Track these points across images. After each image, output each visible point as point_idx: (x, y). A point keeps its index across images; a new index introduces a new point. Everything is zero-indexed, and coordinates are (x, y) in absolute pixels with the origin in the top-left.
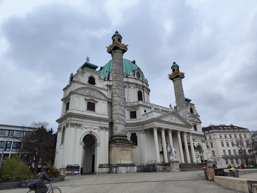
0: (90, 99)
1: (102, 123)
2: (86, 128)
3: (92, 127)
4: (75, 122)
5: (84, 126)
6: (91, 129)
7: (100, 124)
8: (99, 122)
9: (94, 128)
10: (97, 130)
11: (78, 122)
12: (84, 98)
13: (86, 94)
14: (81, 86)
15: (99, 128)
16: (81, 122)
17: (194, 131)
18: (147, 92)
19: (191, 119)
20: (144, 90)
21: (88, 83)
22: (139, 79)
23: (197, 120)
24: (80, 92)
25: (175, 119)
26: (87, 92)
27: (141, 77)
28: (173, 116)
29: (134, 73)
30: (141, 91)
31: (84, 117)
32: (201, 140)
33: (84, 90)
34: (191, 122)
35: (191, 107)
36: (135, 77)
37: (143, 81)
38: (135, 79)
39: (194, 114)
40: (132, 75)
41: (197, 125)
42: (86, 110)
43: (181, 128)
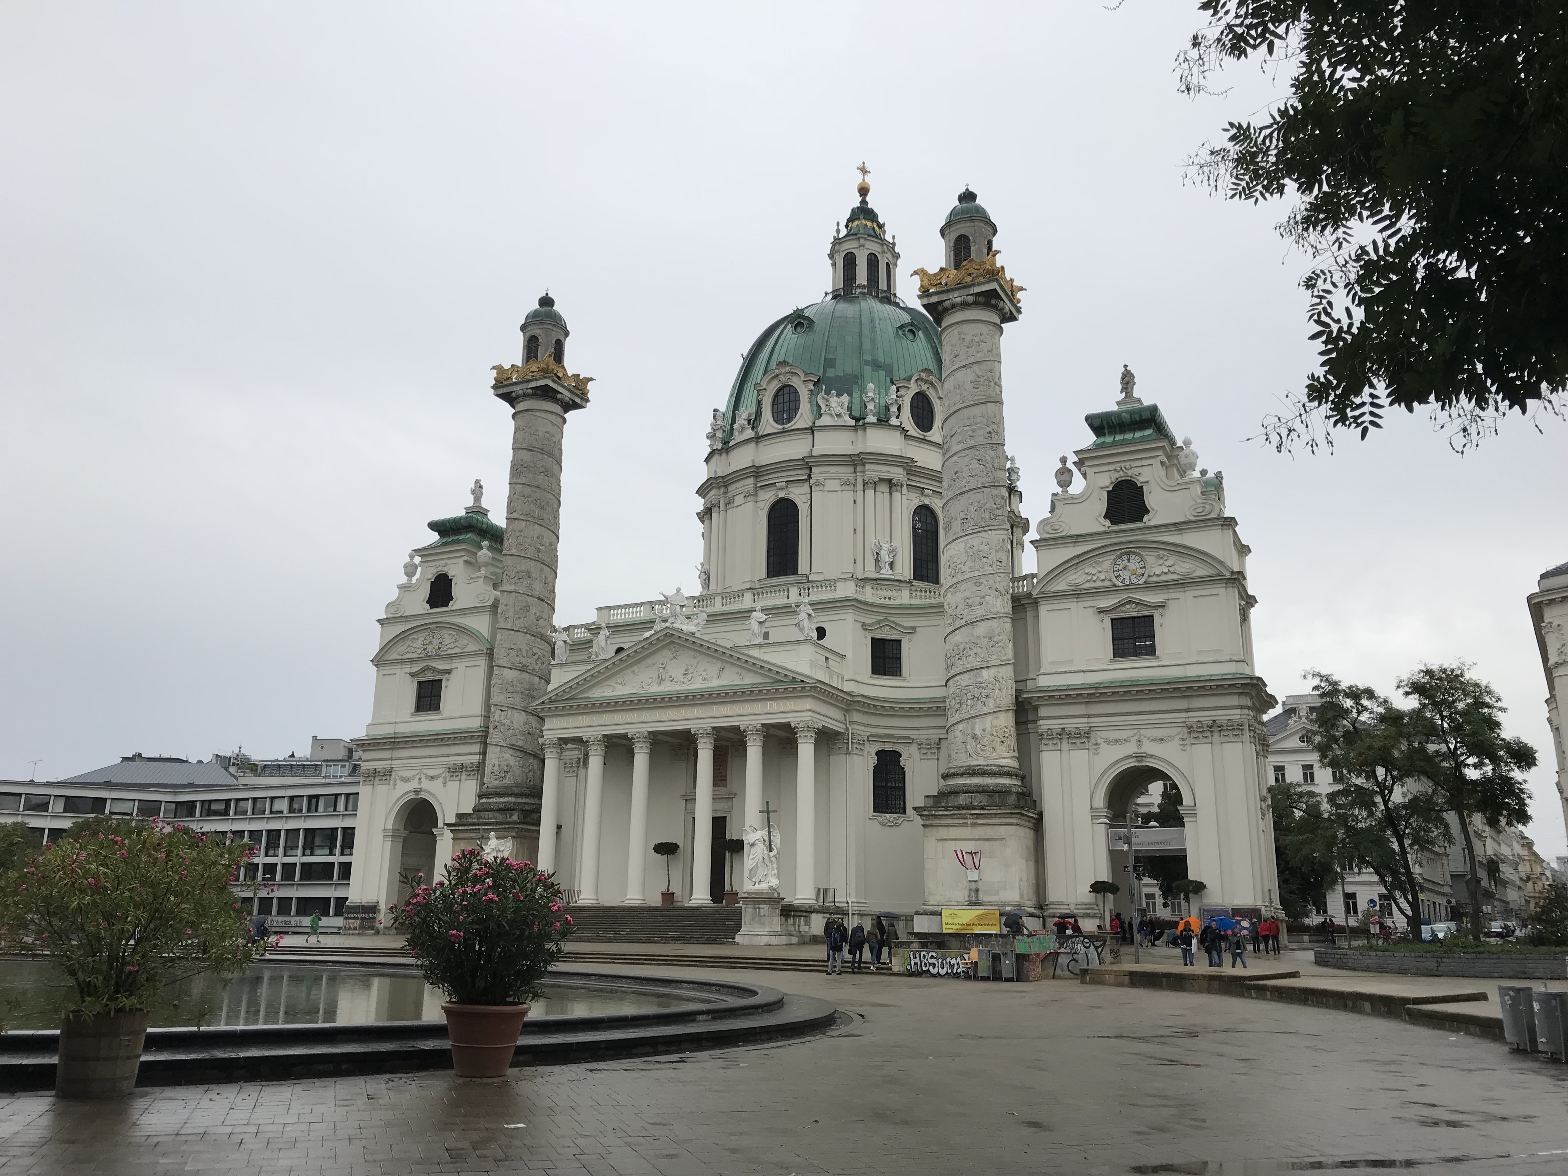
0: (423, 671)
1: (452, 751)
2: (406, 780)
3: (425, 771)
5: (401, 773)
6: (420, 779)
7: (448, 756)
8: (445, 751)
9: (432, 773)
10: (441, 780)
11: (380, 765)
12: (408, 671)
13: (415, 656)
14: (401, 628)
15: (447, 770)
16: (389, 762)
17: (1106, 667)
18: (845, 483)
19: (1094, 575)
20: (812, 481)
21: (428, 606)
22: (787, 426)
23: (1171, 569)
24: (394, 656)
25: (686, 670)
26: (419, 644)
27: (805, 407)
28: (674, 658)
29: (759, 403)
30: (791, 496)
31: (394, 743)
32: (1184, 724)
33: (409, 643)
34: (1090, 604)
35: (1130, 473)
36: (756, 433)
37: (812, 430)
38: (758, 439)
39: (1153, 523)
40: (746, 423)
41: (1162, 606)
42: (412, 715)
43: (725, 710)
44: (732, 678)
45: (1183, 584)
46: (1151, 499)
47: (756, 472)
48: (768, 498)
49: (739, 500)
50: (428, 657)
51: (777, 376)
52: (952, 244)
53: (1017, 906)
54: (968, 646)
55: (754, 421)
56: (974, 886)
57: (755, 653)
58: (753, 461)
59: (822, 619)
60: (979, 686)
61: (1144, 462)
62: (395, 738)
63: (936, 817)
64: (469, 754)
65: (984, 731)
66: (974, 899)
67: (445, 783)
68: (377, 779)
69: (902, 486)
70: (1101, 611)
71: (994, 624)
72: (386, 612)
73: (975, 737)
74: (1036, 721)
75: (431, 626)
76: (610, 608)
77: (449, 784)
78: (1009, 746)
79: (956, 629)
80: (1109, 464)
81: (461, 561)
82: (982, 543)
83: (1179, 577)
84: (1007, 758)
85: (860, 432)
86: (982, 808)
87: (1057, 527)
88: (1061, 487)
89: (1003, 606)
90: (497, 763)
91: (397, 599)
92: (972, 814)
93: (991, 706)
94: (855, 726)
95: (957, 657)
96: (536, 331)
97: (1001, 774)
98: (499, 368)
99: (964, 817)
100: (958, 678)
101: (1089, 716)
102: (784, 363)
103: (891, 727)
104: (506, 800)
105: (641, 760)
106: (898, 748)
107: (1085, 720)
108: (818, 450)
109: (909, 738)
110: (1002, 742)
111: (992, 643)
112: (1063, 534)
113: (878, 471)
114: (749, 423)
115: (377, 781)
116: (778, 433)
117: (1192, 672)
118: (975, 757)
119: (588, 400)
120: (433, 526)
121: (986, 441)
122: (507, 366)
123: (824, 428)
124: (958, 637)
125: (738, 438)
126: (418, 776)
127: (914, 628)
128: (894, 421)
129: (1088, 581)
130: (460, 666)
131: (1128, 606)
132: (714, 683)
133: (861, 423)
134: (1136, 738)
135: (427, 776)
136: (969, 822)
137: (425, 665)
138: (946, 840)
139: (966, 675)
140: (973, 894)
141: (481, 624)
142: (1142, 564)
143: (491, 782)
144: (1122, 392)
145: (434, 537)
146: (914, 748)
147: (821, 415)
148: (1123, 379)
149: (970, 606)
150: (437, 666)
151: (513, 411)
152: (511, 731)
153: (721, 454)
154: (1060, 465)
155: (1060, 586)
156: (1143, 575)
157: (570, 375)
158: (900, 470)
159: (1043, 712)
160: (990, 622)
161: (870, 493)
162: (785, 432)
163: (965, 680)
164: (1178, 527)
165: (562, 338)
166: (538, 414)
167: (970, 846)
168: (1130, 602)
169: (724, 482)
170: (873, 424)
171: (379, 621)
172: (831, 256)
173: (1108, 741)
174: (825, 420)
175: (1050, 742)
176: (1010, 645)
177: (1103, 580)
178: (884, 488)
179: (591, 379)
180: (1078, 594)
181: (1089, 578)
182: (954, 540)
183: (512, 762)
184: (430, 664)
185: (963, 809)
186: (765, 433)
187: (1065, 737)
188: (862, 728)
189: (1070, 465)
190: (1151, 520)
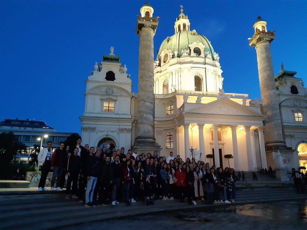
1: (121, 124)
2: (102, 131)
3: (110, 129)
4: (87, 126)
5: (99, 129)
6: (108, 132)
8: (118, 124)
10: (116, 133)
11: (91, 126)
12: (100, 98)
14: (95, 85)
15: (119, 130)
16: (95, 125)
21: (106, 80)
22: (199, 56)
23: (305, 105)
25: (228, 110)
26: (104, 90)
27: (202, 54)
28: (224, 106)
33: (100, 89)
34: (290, 109)
35: (294, 84)
36: (190, 56)
37: (205, 59)
40: (186, 53)
42: (102, 112)
44: (241, 113)
46: (299, 90)
50: (108, 94)
51: (195, 44)
55: (189, 53)
64: (127, 126)
68: (89, 130)
70: (293, 111)
74: (284, 132)
77: (119, 134)
81: (117, 68)
96: (149, 10)
101: (294, 132)
129: (290, 104)
132: (236, 114)
134: (302, 137)
135: (110, 131)
137: (107, 97)
142: (299, 103)
147: (206, 56)
150: (112, 98)
155: (285, 104)
161: (218, 77)
164: (305, 97)
168: (299, 110)
173: (297, 138)
175: (287, 137)
180: (288, 107)
190: (300, 94)
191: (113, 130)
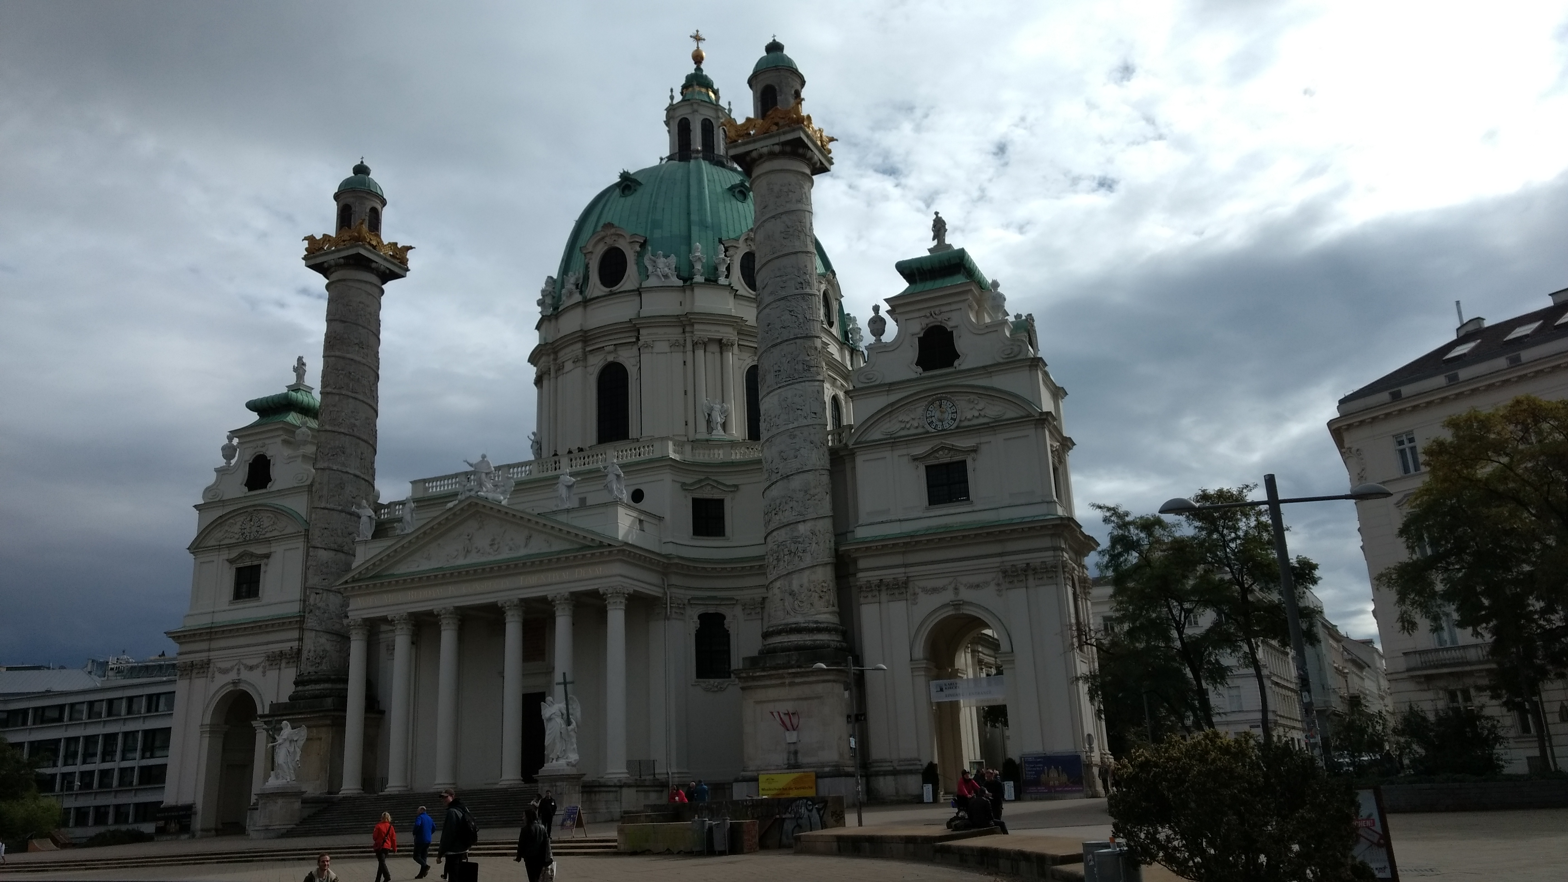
1: (273, 637)
2: (225, 671)
3: (244, 661)
5: (219, 665)
6: (239, 670)
7: (267, 644)
8: (265, 639)
9: (251, 662)
11: (197, 657)
12: (226, 557)
14: (219, 512)
15: (267, 659)
16: (206, 654)
17: (920, 514)
18: (674, 345)
19: (908, 422)
20: (640, 343)
21: (246, 489)
22: (614, 288)
23: (982, 413)
24: (212, 542)
25: (493, 540)
26: (237, 528)
27: (632, 269)
28: (480, 528)
29: (587, 267)
30: (621, 360)
31: (211, 633)
32: (999, 569)
33: (226, 528)
34: (905, 452)
35: (939, 318)
36: (585, 297)
37: (639, 292)
38: (586, 302)
39: (964, 367)
40: (574, 287)
41: (975, 450)
42: (231, 603)
43: (533, 580)
44: (539, 546)
45: (994, 426)
46: (961, 344)
47: (585, 337)
48: (596, 363)
49: (569, 366)
50: (246, 542)
51: (603, 238)
52: (759, 94)
53: (833, 766)
54: (784, 501)
55: (582, 286)
56: (792, 748)
57: (562, 518)
58: (581, 325)
59: (639, 483)
60: (795, 540)
61: (954, 307)
62: (211, 628)
63: (754, 678)
64: (286, 640)
65: (801, 586)
66: (792, 762)
67: (264, 673)
68: (195, 671)
69: (732, 345)
70: (915, 459)
71: (810, 476)
72: (203, 498)
73: (792, 594)
74: (855, 575)
75: (249, 510)
76: (425, 481)
77: (268, 673)
78: (828, 601)
79: (773, 484)
80: (919, 310)
81: (279, 440)
82: (796, 395)
83: (991, 420)
84: (825, 615)
85: (688, 293)
86: (799, 667)
87: (871, 376)
88: (874, 335)
89: (818, 459)
90: (313, 649)
91: (216, 482)
92: (790, 674)
93: (808, 561)
94: (674, 590)
95: (774, 512)
96: (350, 200)
97: (819, 630)
98: (310, 239)
99: (781, 677)
100: (775, 533)
101: (905, 566)
102: (609, 225)
103: (714, 589)
104: (322, 686)
105: (448, 637)
106: (722, 610)
107: (902, 570)
108: (646, 311)
109: (732, 599)
110: (821, 597)
111: (808, 496)
112: (877, 383)
113: (707, 331)
114: (577, 288)
115: (194, 675)
116: (604, 296)
117: (1005, 515)
118: (792, 613)
119: (407, 270)
120: (252, 406)
121: (797, 292)
122: (318, 237)
123: (651, 289)
124: (775, 492)
125: (567, 302)
126: (237, 667)
127: (736, 486)
128: (722, 280)
129: (903, 429)
130: (278, 550)
131: (941, 453)
132: (523, 552)
133: (688, 283)
134: (953, 585)
135: (245, 666)
136: (787, 681)
137: (241, 550)
138: (764, 702)
139: (783, 532)
140: (792, 756)
141: (299, 505)
142: (953, 409)
143: (307, 668)
144: (934, 239)
145: (254, 417)
146: (738, 610)
147: (648, 276)
148: (934, 226)
149: (785, 459)
150: (255, 551)
151: (327, 281)
152: (326, 615)
153: (550, 320)
154: (872, 314)
155: (876, 434)
156: (955, 420)
157: (385, 243)
158: (729, 330)
159: (862, 564)
160: (805, 475)
161: (700, 353)
162: (612, 294)
163: (781, 535)
164: (987, 370)
165: (379, 207)
166: (350, 284)
167: (789, 707)
168: (942, 448)
169: (554, 348)
170: (701, 283)
171: (195, 506)
172: (667, 123)
173: (925, 590)
174: (652, 282)
175: (870, 595)
176: (828, 498)
177: (917, 427)
178: (714, 348)
179: (411, 248)
180: (893, 442)
181: (903, 425)
182: (768, 393)
183: (328, 647)
184: (247, 549)
185: (780, 668)
186: (592, 297)
187: (884, 588)
188: (682, 591)
189: (883, 313)
190: (962, 364)
191: (251, 664)
